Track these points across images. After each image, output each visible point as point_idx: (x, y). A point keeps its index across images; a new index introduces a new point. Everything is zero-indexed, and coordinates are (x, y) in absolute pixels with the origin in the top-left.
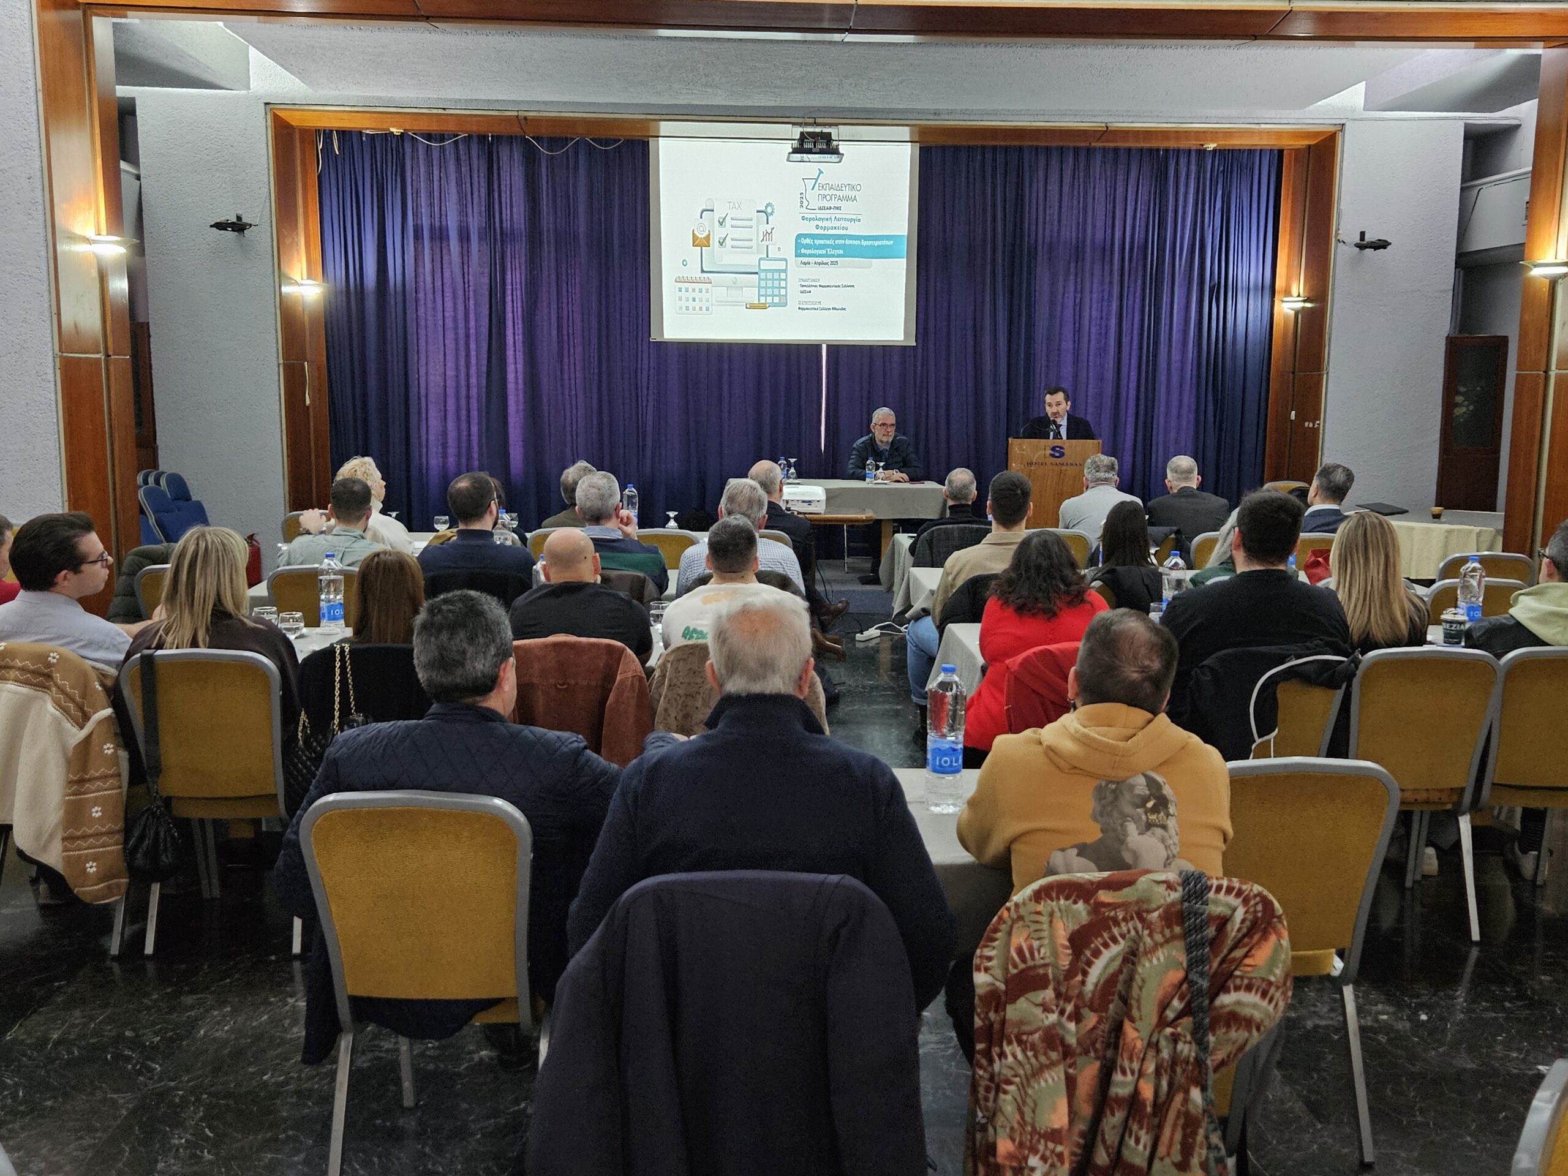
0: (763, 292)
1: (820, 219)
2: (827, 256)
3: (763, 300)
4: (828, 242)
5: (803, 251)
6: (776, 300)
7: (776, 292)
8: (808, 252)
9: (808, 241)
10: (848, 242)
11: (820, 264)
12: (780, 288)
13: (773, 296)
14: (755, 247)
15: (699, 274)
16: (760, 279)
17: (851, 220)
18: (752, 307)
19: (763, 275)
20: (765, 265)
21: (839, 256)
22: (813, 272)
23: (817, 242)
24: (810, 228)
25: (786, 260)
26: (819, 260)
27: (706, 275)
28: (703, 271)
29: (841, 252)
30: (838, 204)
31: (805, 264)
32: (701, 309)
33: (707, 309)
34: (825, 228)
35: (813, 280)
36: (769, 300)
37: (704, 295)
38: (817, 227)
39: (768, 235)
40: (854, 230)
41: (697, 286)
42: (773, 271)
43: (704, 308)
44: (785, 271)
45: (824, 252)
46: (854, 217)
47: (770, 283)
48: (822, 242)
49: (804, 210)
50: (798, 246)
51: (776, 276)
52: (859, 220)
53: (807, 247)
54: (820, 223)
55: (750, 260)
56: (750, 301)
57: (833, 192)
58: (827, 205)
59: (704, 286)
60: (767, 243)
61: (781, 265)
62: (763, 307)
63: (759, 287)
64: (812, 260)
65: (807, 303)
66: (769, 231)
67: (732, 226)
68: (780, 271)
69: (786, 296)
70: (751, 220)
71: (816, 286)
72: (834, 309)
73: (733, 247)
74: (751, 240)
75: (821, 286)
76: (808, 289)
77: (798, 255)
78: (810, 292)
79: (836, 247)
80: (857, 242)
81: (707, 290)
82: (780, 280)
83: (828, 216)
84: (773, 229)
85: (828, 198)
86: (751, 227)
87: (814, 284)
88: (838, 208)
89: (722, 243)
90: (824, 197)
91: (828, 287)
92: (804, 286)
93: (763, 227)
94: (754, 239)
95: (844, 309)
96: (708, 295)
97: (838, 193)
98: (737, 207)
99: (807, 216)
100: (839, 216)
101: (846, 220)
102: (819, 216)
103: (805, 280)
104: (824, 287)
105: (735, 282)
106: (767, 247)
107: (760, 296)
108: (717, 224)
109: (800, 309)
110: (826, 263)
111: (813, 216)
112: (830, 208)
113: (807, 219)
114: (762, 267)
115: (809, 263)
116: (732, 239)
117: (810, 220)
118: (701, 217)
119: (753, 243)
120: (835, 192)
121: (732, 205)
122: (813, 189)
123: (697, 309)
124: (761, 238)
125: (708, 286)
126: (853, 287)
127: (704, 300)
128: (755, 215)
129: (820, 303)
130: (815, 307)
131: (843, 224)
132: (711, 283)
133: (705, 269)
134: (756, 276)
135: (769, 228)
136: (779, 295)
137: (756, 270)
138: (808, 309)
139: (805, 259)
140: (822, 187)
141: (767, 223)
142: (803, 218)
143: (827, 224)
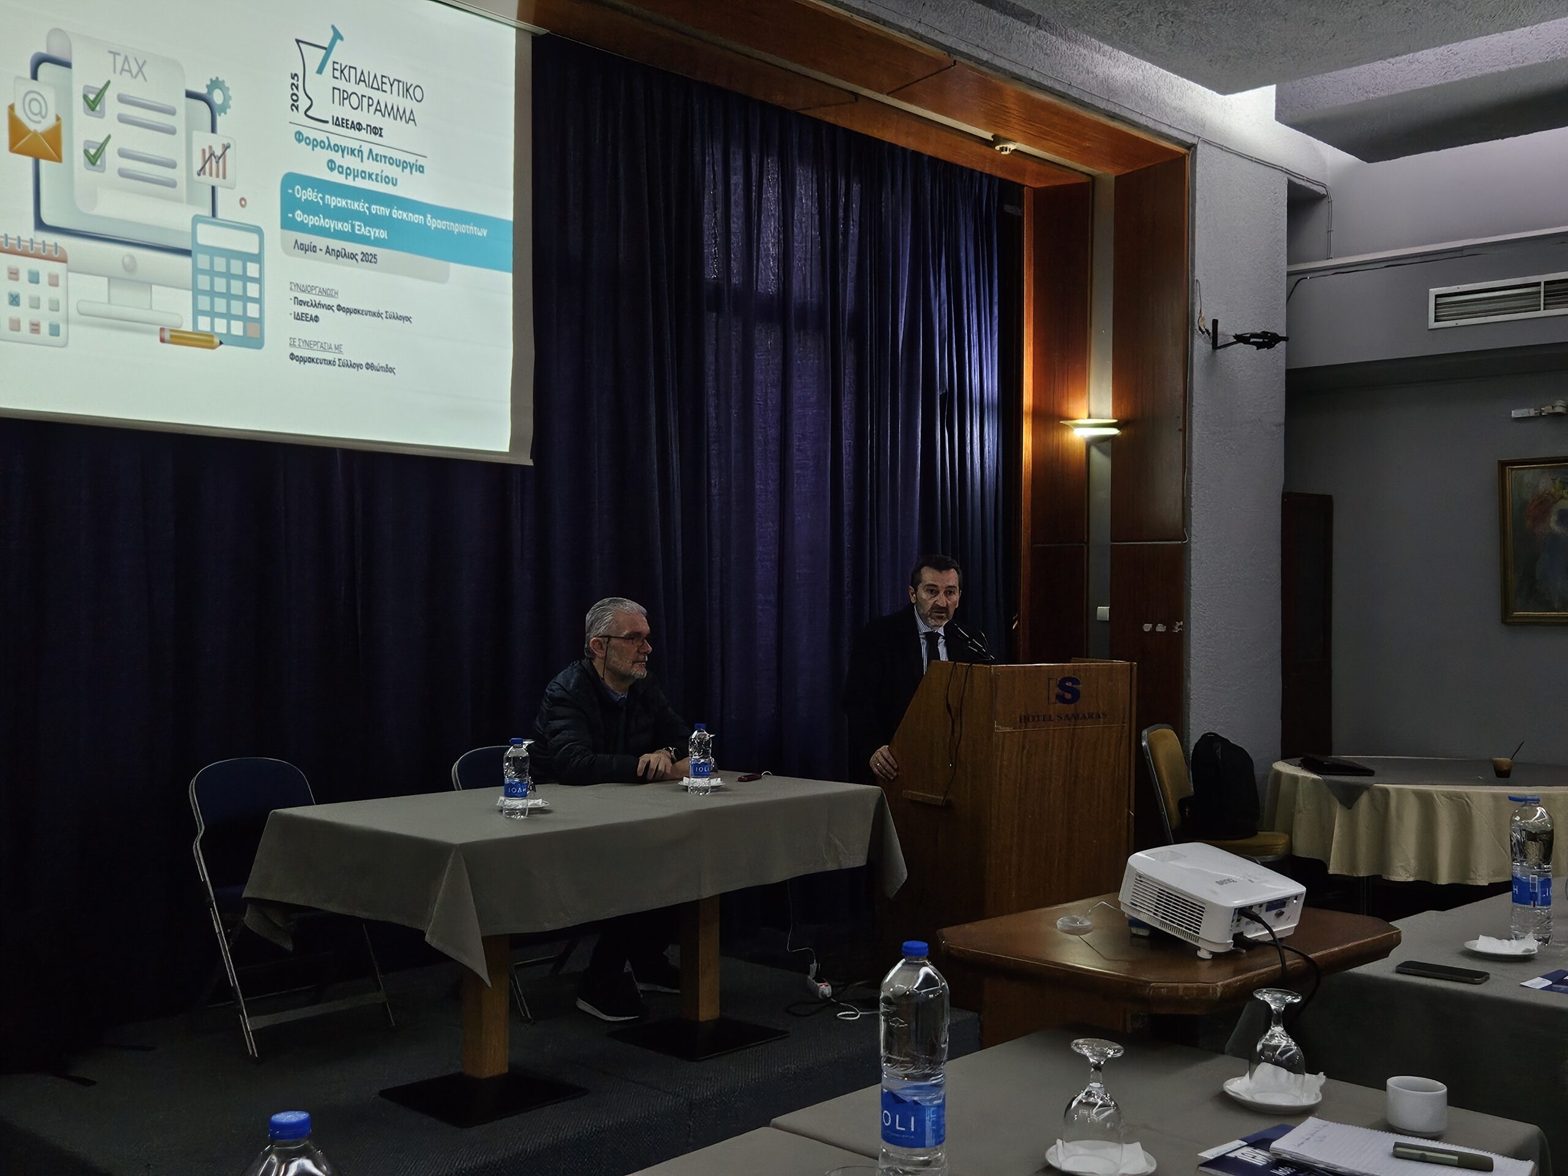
0: (204, 303)
1: (336, 148)
2: (352, 237)
3: (204, 324)
4: (356, 206)
5: (299, 216)
6: (237, 328)
7: (236, 307)
8: (312, 220)
9: (309, 195)
10: (397, 214)
11: (339, 254)
12: (245, 299)
13: (228, 316)
14: (183, 186)
15: (26, 230)
16: (196, 271)
17: (404, 165)
18: (173, 337)
19: (203, 261)
20: (208, 235)
21: (378, 242)
22: (323, 272)
23: (334, 201)
24: (315, 165)
25: (258, 231)
26: (337, 244)
27: (51, 239)
28: (40, 225)
29: (383, 234)
30: (377, 120)
31: (304, 249)
32: (35, 328)
33: (55, 331)
34: (348, 172)
35: (324, 292)
36: (221, 326)
37: (43, 291)
38: (331, 165)
39: (213, 160)
40: (408, 187)
41: (25, 265)
42: (230, 254)
43: (45, 328)
44: (258, 258)
45: (347, 228)
46: (411, 159)
47: (220, 285)
48: (342, 203)
49: (300, 117)
50: (289, 204)
51: (236, 267)
52: (421, 169)
53: (310, 208)
54: (337, 157)
55: (170, 217)
56: (171, 321)
57: (362, 89)
58: (352, 117)
59: (45, 268)
60: (214, 181)
61: (248, 243)
62: (206, 341)
63: (196, 292)
64: (321, 242)
65: (308, 344)
66: (218, 152)
67: (122, 119)
68: (246, 257)
69: (260, 321)
70: (171, 112)
71: (329, 308)
72: (370, 366)
73: (123, 174)
74: (172, 165)
75: (339, 308)
76: (312, 311)
77: (288, 223)
78: (316, 319)
79: (373, 221)
80: (417, 218)
81: (54, 282)
82: (245, 278)
83: (355, 145)
84: (226, 147)
85: (354, 100)
86: (171, 131)
87: (325, 300)
88: (377, 131)
89: (94, 158)
90: (345, 97)
91: (357, 311)
92: (301, 303)
93: (203, 140)
94: (182, 163)
95: (391, 370)
96: (57, 293)
97: (376, 95)
98: (135, 69)
99: (306, 132)
100: (377, 150)
101: (391, 161)
102: (334, 140)
103: (303, 289)
104: (348, 311)
105: (130, 267)
106: (213, 188)
107: (197, 312)
108: (79, 104)
109: (292, 357)
110: (353, 256)
111: (321, 137)
112: (358, 127)
113: (308, 141)
114: (201, 240)
115: (314, 249)
116: (123, 154)
117: (315, 144)
118: (35, 76)
119: (179, 174)
120: (369, 92)
121: (120, 60)
122: (320, 71)
123: (25, 326)
124: (197, 164)
125: (57, 267)
126: (408, 319)
127: (45, 305)
128: (181, 103)
129: (338, 348)
130: (329, 356)
131: (392, 171)
132: (63, 260)
133: (47, 219)
134: (186, 261)
135: (216, 143)
136: (244, 318)
137: (187, 246)
138: (311, 360)
139: (305, 238)
140: (341, 71)
141: (213, 130)
142: (299, 137)
143: (352, 162)
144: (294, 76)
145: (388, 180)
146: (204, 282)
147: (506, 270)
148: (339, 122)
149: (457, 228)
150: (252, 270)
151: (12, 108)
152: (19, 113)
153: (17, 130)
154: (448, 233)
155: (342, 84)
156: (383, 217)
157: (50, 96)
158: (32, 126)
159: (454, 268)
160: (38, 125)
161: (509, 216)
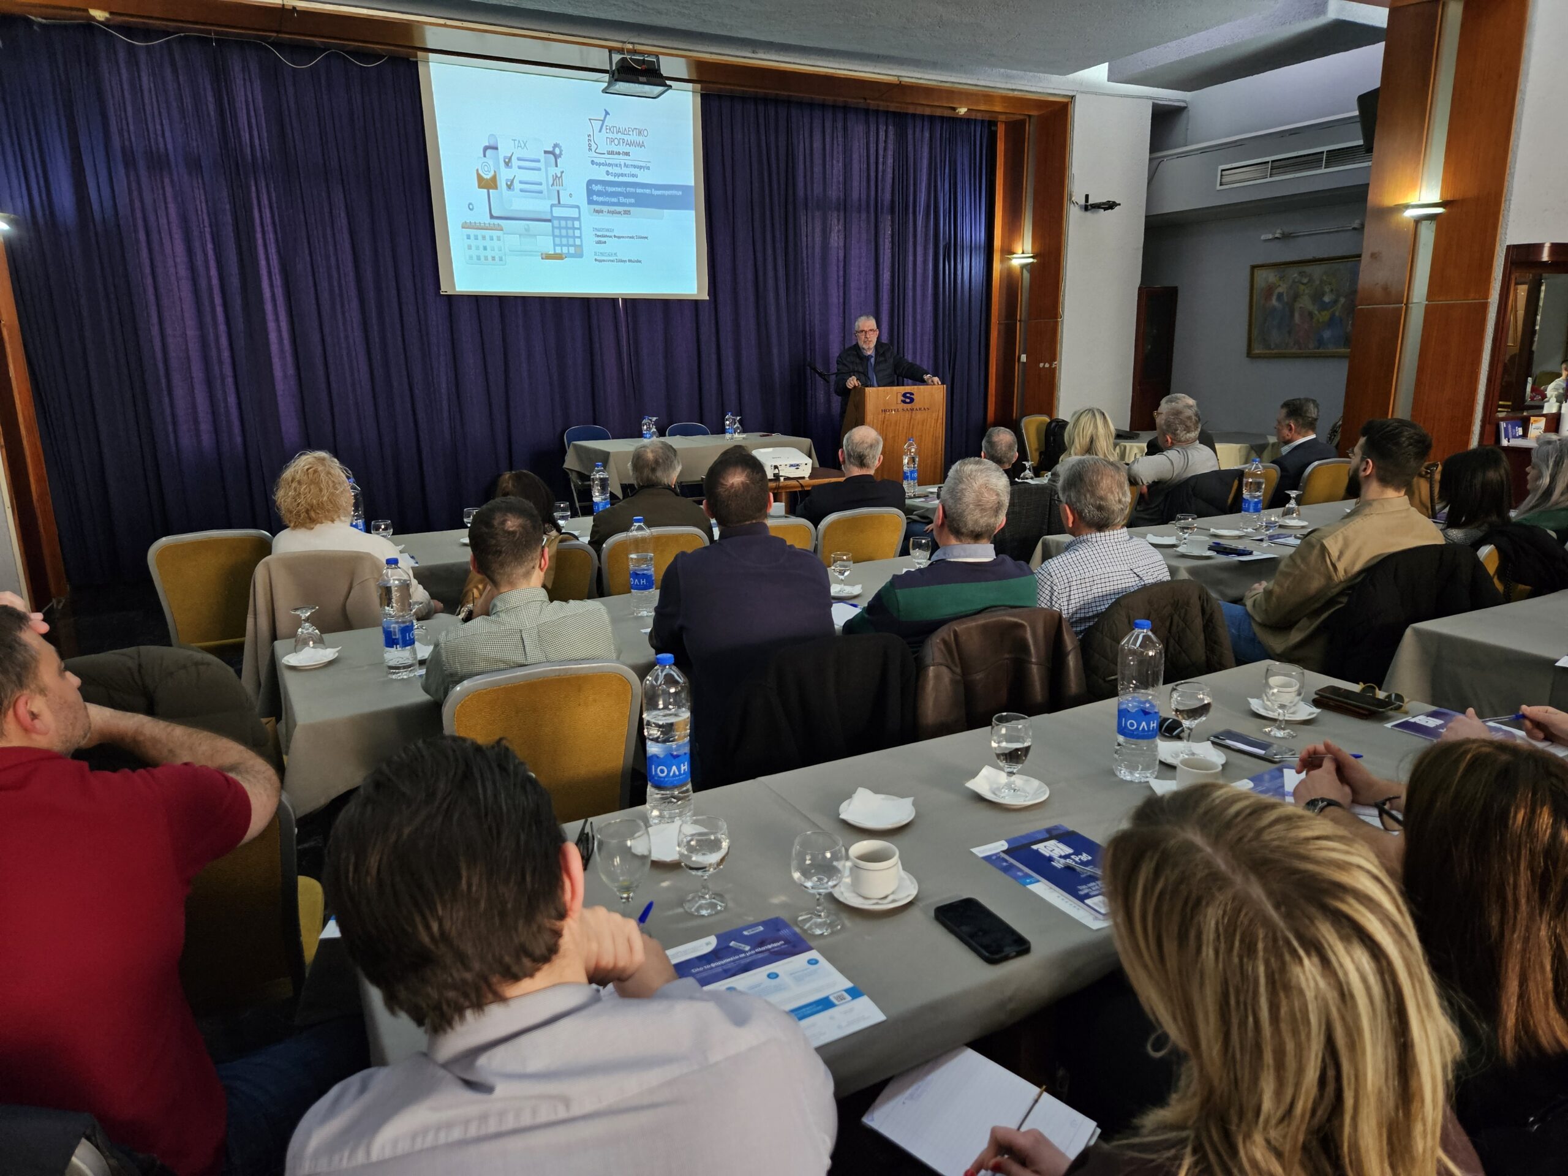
0: (557, 240)
1: (610, 165)
2: (618, 204)
3: (558, 250)
4: (619, 189)
5: (595, 198)
6: (572, 250)
7: (571, 241)
8: (601, 199)
9: (598, 188)
10: (639, 191)
11: (613, 213)
12: (574, 237)
13: (568, 245)
14: (545, 192)
15: (487, 219)
16: (553, 228)
17: (640, 167)
18: (548, 257)
19: (556, 223)
20: (558, 212)
21: (631, 205)
22: (606, 221)
23: (610, 189)
24: (600, 174)
25: (578, 207)
27: (496, 221)
28: (492, 217)
29: (633, 201)
30: (627, 149)
32: (493, 258)
33: (501, 259)
34: (614, 175)
35: (608, 230)
36: (565, 250)
37: (495, 243)
38: (608, 173)
40: (643, 177)
41: (488, 233)
42: (566, 219)
43: (497, 258)
44: (578, 219)
45: (616, 200)
46: (642, 164)
47: (564, 232)
48: (614, 189)
49: (592, 154)
50: (590, 192)
51: (570, 224)
52: (648, 168)
53: (599, 193)
54: (610, 169)
55: (541, 206)
56: (544, 250)
57: (620, 136)
58: (616, 149)
59: (495, 234)
60: (558, 188)
61: (573, 213)
62: (560, 257)
63: (554, 236)
64: (605, 208)
65: (603, 254)
66: (559, 175)
67: (520, 168)
68: (574, 219)
69: (581, 246)
70: (538, 161)
71: (611, 237)
72: (630, 261)
73: (522, 191)
74: (540, 184)
75: (615, 236)
76: (604, 239)
77: (590, 202)
78: (605, 242)
79: (627, 195)
80: (648, 191)
81: (499, 239)
82: (574, 228)
83: (617, 162)
84: (562, 172)
85: (616, 142)
86: (539, 169)
87: (608, 234)
88: (627, 154)
89: (510, 186)
90: (612, 140)
91: (623, 237)
92: (598, 236)
93: (553, 171)
94: (544, 183)
95: (640, 262)
96: (500, 243)
97: (626, 137)
98: (523, 145)
99: (596, 160)
100: (628, 162)
101: (635, 167)
102: (608, 161)
103: (598, 230)
104: (619, 237)
105: (527, 230)
106: (558, 192)
107: (555, 245)
108: (502, 164)
109: (596, 260)
110: (619, 213)
111: (602, 161)
112: (619, 153)
113: (597, 164)
114: (554, 215)
115: (602, 212)
116: (521, 182)
117: (599, 164)
118: (485, 156)
119: (543, 187)
120: (623, 136)
121: (517, 142)
122: (600, 131)
123: (490, 258)
124: (551, 182)
125: (499, 233)
126: (646, 238)
127: (496, 249)
128: (542, 157)
129: (615, 254)
130: (611, 258)
131: (634, 171)
132: (502, 230)
133: (494, 214)
134: (550, 224)
135: (558, 171)
136: (574, 245)
137: (549, 217)
138: (604, 261)
139: (598, 207)
140: (610, 129)
141: (557, 166)
142: (593, 162)
143: (617, 170)
144: (589, 136)
145: (633, 176)
146: (557, 232)
147: (691, 209)
148: (611, 153)
149: (667, 193)
150: (577, 224)
151: (477, 170)
152: (480, 172)
153: (480, 178)
154: (663, 196)
155: (610, 135)
156: (633, 193)
157: (491, 163)
158: (485, 177)
159: (667, 212)
160: (487, 176)
161: (692, 183)
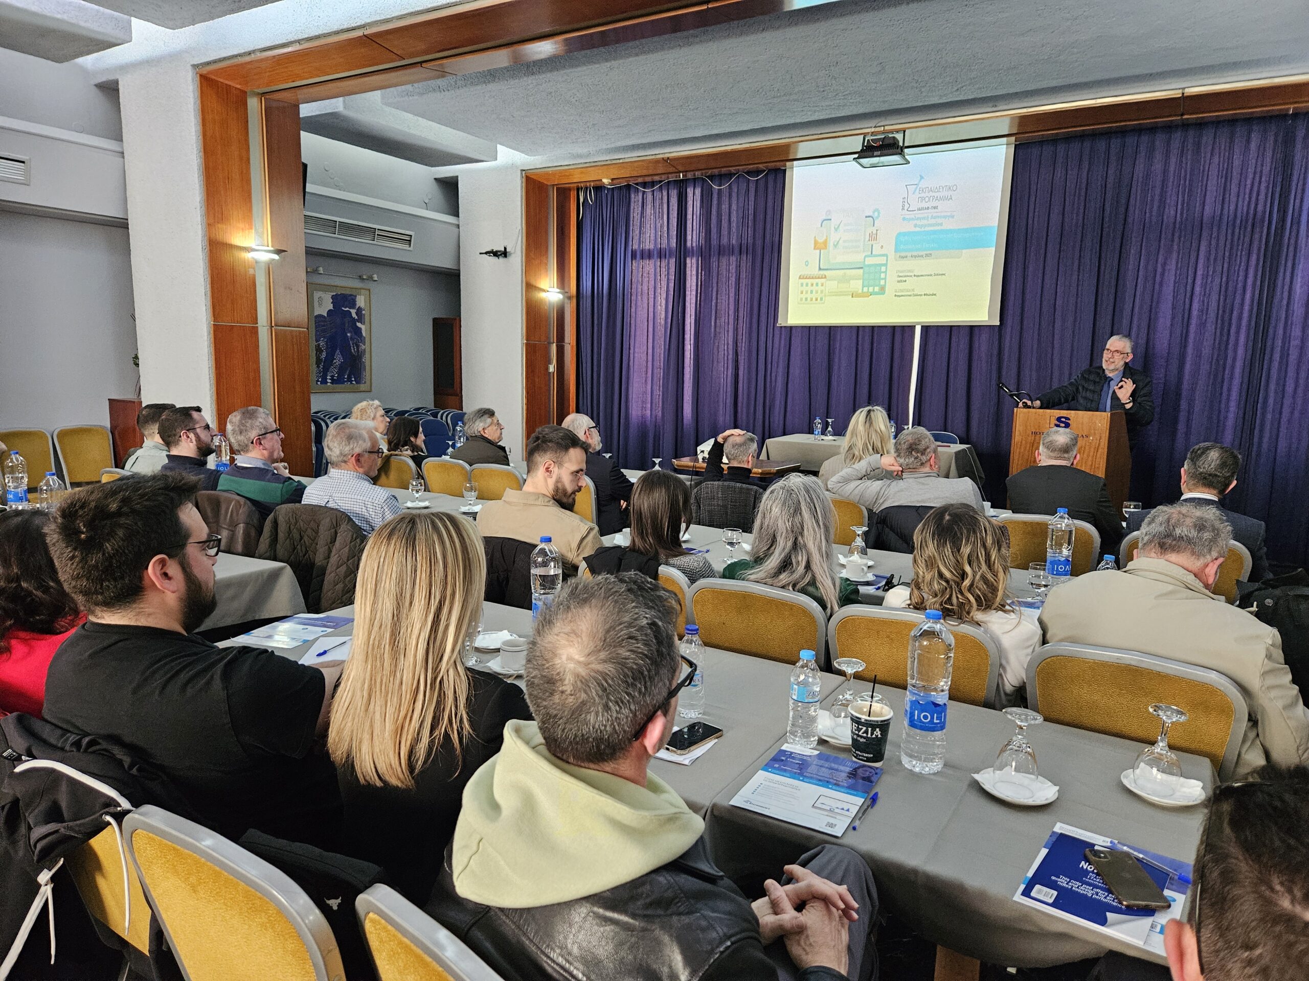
0: (866, 282)
1: (918, 219)
2: (923, 249)
3: (865, 289)
4: (924, 237)
5: (902, 247)
6: (877, 289)
7: (877, 282)
8: (906, 247)
9: (906, 238)
10: (942, 236)
11: (915, 257)
12: (880, 279)
13: (874, 286)
14: (862, 246)
15: (816, 271)
16: (864, 273)
17: (945, 217)
18: (855, 295)
19: (867, 269)
20: (869, 261)
21: (933, 249)
22: (910, 264)
23: (916, 238)
24: (909, 227)
25: (886, 255)
26: (915, 253)
27: (822, 272)
28: (820, 269)
29: (936, 245)
30: (935, 204)
31: (903, 257)
32: (817, 300)
33: (821, 299)
34: (921, 226)
35: (909, 271)
36: (871, 289)
37: (820, 288)
38: (915, 226)
39: (873, 235)
40: (948, 225)
41: (815, 281)
42: (876, 265)
43: (819, 299)
44: (886, 265)
45: (920, 246)
46: (949, 214)
47: (872, 276)
48: (919, 238)
49: (905, 212)
50: (898, 243)
51: (878, 269)
52: (953, 217)
53: (906, 243)
54: (918, 222)
55: (858, 258)
56: (855, 290)
57: (930, 194)
58: (926, 205)
59: (820, 281)
60: (872, 243)
61: (882, 260)
62: (867, 295)
63: (863, 280)
64: (909, 254)
65: (901, 291)
66: (875, 233)
67: (845, 231)
68: (881, 265)
69: (884, 285)
70: (860, 224)
71: (910, 276)
72: (926, 295)
73: (844, 248)
74: (859, 241)
75: (913, 276)
76: (904, 279)
77: (898, 250)
78: (906, 282)
79: (930, 241)
80: (950, 236)
81: (822, 284)
82: (881, 272)
83: (926, 215)
84: (878, 230)
85: (927, 199)
86: (860, 230)
87: (908, 274)
88: (936, 208)
89: (836, 245)
90: (923, 199)
91: (921, 276)
92: (900, 276)
93: (870, 230)
94: (862, 240)
95: (935, 295)
96: (823, 288)
97: (935, 195)
98: (850, 214)
99: (907, 217)
100: (935, 215)
101: (942, 217)
102: (917, 216)
103: (902, 272)
104: (917, 276)
105: (844, 276)
106: (872, 245)
107: (863, 287)
108: (833, 231)
109: (896, 296)
110: (922, 256)
111: (912, 216)
112: (928, 208)
113: (907, 220)
114: (867, 263)
115: (906, 257)
116: (845, 241)
117: (909, 220)
118: (821, 226)
121: (846, 213)
122: (914, 193)
123: (814, 299)
124: (867, 239)
125: (823, 280)
126: (943, 274)
127: (819, 293)
128: (863, 220)
129: (913, 290)
130: (909, 294)
131: (939, 221)
132: (826, 278)
133: (822, 267)
134: (861, 271)
135: (874, 230)
136: (879, 285)
137: (862, 266)
138: (903, 296)
139: (903, 254)
140: (923, 190)
141: (874, 226)
142: (904, 219)
143: (925, 222)
144: (904, 198)
145: (939, 225)
146: (866, 276)
147: (992, 246)
148: (919, 210)
153: (816, 242)
155: (923, 195)
156: (935, 240)
160: (821, 240)
161: (996, 224)
